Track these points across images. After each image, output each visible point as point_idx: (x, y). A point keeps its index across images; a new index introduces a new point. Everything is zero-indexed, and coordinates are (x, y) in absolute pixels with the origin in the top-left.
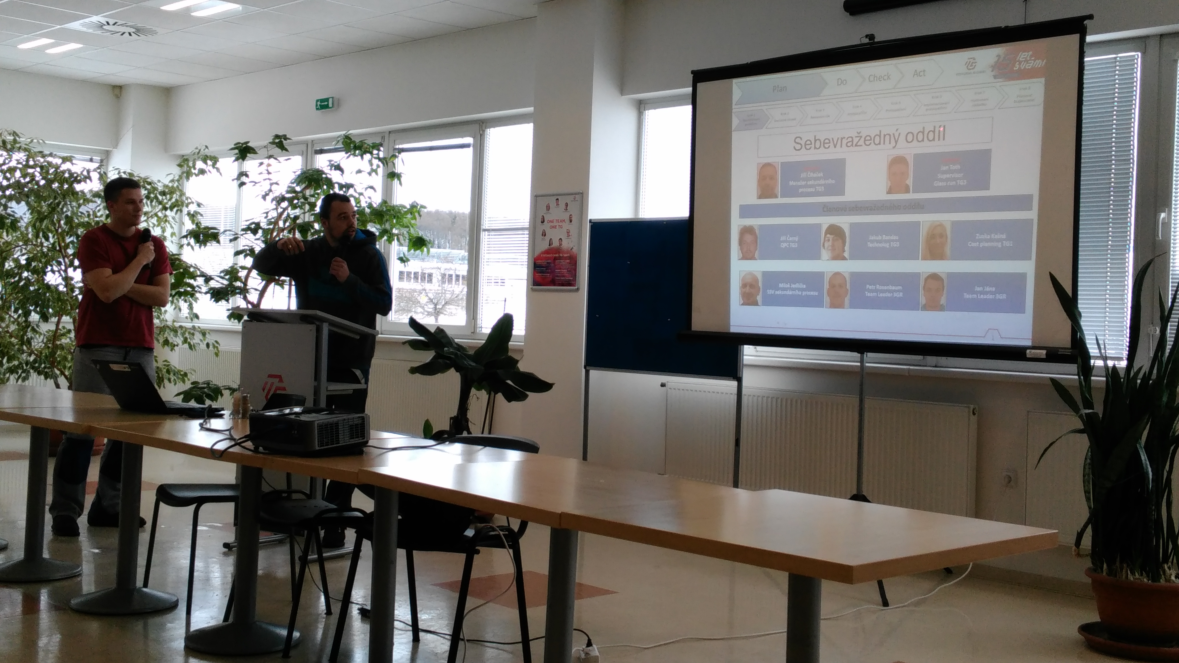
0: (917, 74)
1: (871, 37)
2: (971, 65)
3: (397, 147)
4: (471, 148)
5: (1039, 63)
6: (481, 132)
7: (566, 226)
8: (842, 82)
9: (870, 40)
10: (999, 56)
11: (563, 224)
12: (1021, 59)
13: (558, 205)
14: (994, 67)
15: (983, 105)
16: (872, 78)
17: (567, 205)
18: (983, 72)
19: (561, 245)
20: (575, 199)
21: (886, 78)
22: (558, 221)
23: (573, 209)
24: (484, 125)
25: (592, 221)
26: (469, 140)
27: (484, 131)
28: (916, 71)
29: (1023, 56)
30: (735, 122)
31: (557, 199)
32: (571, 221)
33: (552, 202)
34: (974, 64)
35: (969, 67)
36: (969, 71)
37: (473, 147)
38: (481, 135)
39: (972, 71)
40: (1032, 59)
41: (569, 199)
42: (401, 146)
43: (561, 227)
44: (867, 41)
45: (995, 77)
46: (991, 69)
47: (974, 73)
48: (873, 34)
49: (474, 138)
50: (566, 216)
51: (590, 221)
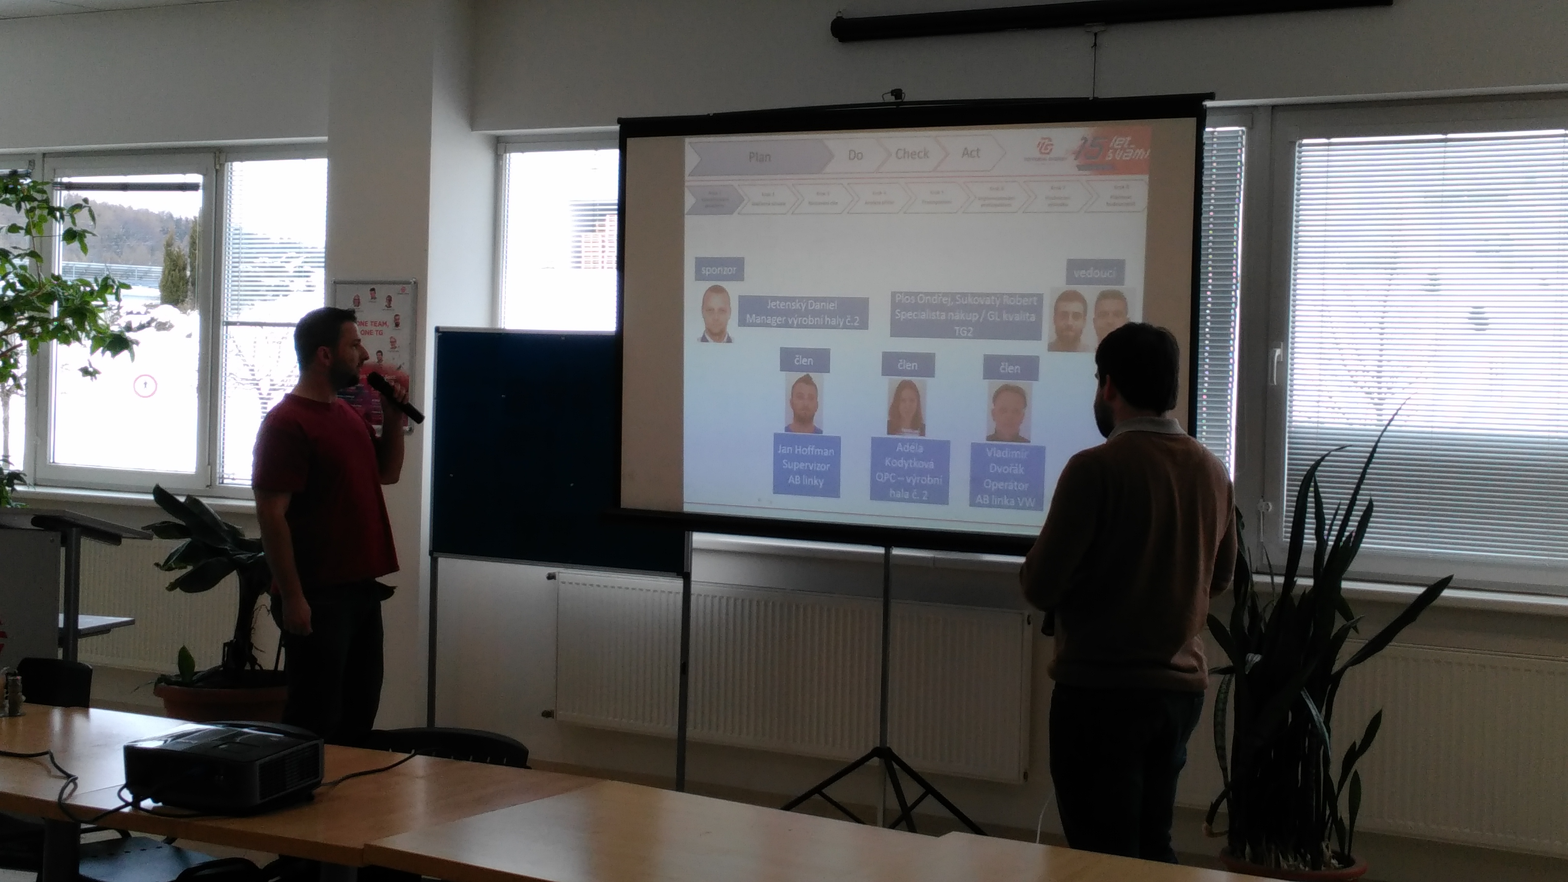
0: (966, 153)
1: (897, 93)
2: (1045, 147)
3: (59, 180)
4: (200, 192)
5: (1142, 154)
6: (218, 167)
7: (389, 331)
8: (855, 156)
9: (896, 99)
10: (1085, 139)
11: (384, 328)
12: (1116, 147)
13: (373, 298)
14: (1078, 154)
15: (1063, 205)
16: (901, 154)
17: (389, 299)
18: (1062, 159)
19: (380, 360)
20: (403, 290)
21: (922, 155)
22: (374, 323)
23: (402, 306)
24: (223, 157)
25: (441, 330)
26: (196, 178)
27: (222, 166)
28: (966, 149)
29: (1118, 142)
30: (689, 201)
31: (373, 290)
32: (397, 325)
33: (364, 293)
34: (1049, 148)
35: (1043, 151)
36: (1044, 156)
37: (204, 189)
38: (217, 171)
39: (1048, 156)
40: (1132, 146)
41: (392, 290)
42: (65, 180)
43: (381, 333)
44: (892, 99)
45: (1080, 168)
46: (1073, 157)
47: (1050, 159)
48: (900, 90)
49: (204, 175)
50: (389, 318)
51: (437, 329)
